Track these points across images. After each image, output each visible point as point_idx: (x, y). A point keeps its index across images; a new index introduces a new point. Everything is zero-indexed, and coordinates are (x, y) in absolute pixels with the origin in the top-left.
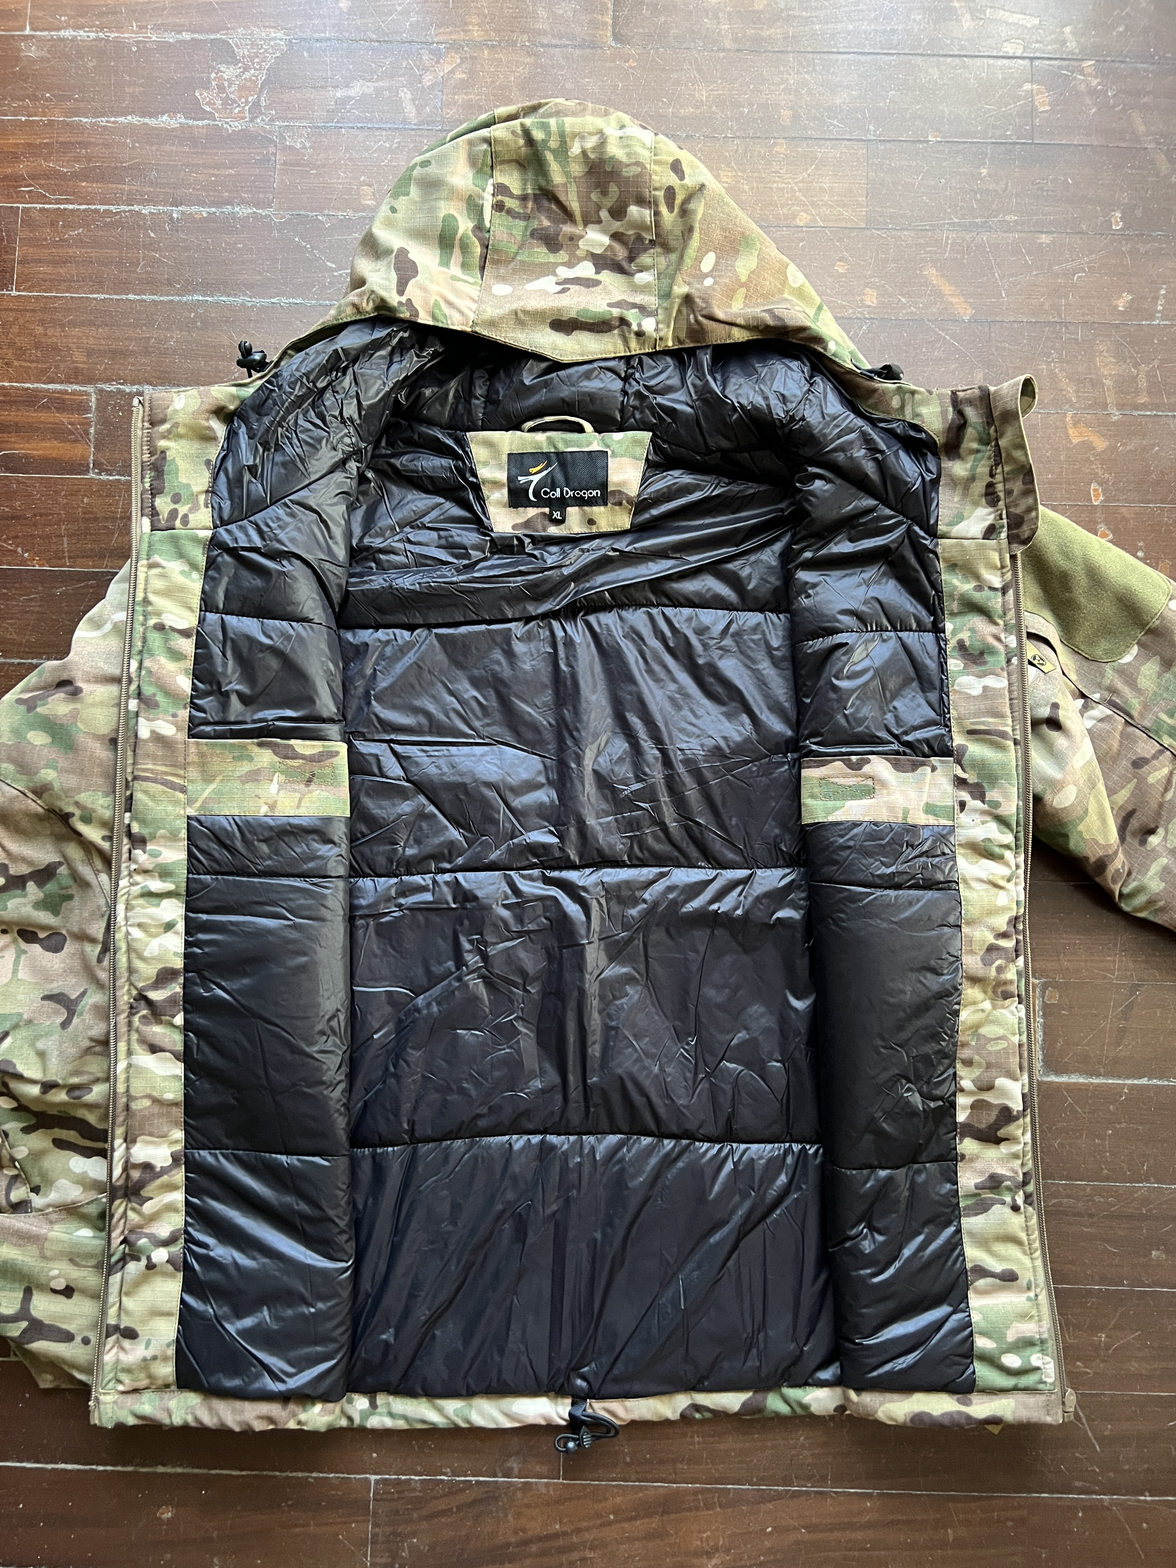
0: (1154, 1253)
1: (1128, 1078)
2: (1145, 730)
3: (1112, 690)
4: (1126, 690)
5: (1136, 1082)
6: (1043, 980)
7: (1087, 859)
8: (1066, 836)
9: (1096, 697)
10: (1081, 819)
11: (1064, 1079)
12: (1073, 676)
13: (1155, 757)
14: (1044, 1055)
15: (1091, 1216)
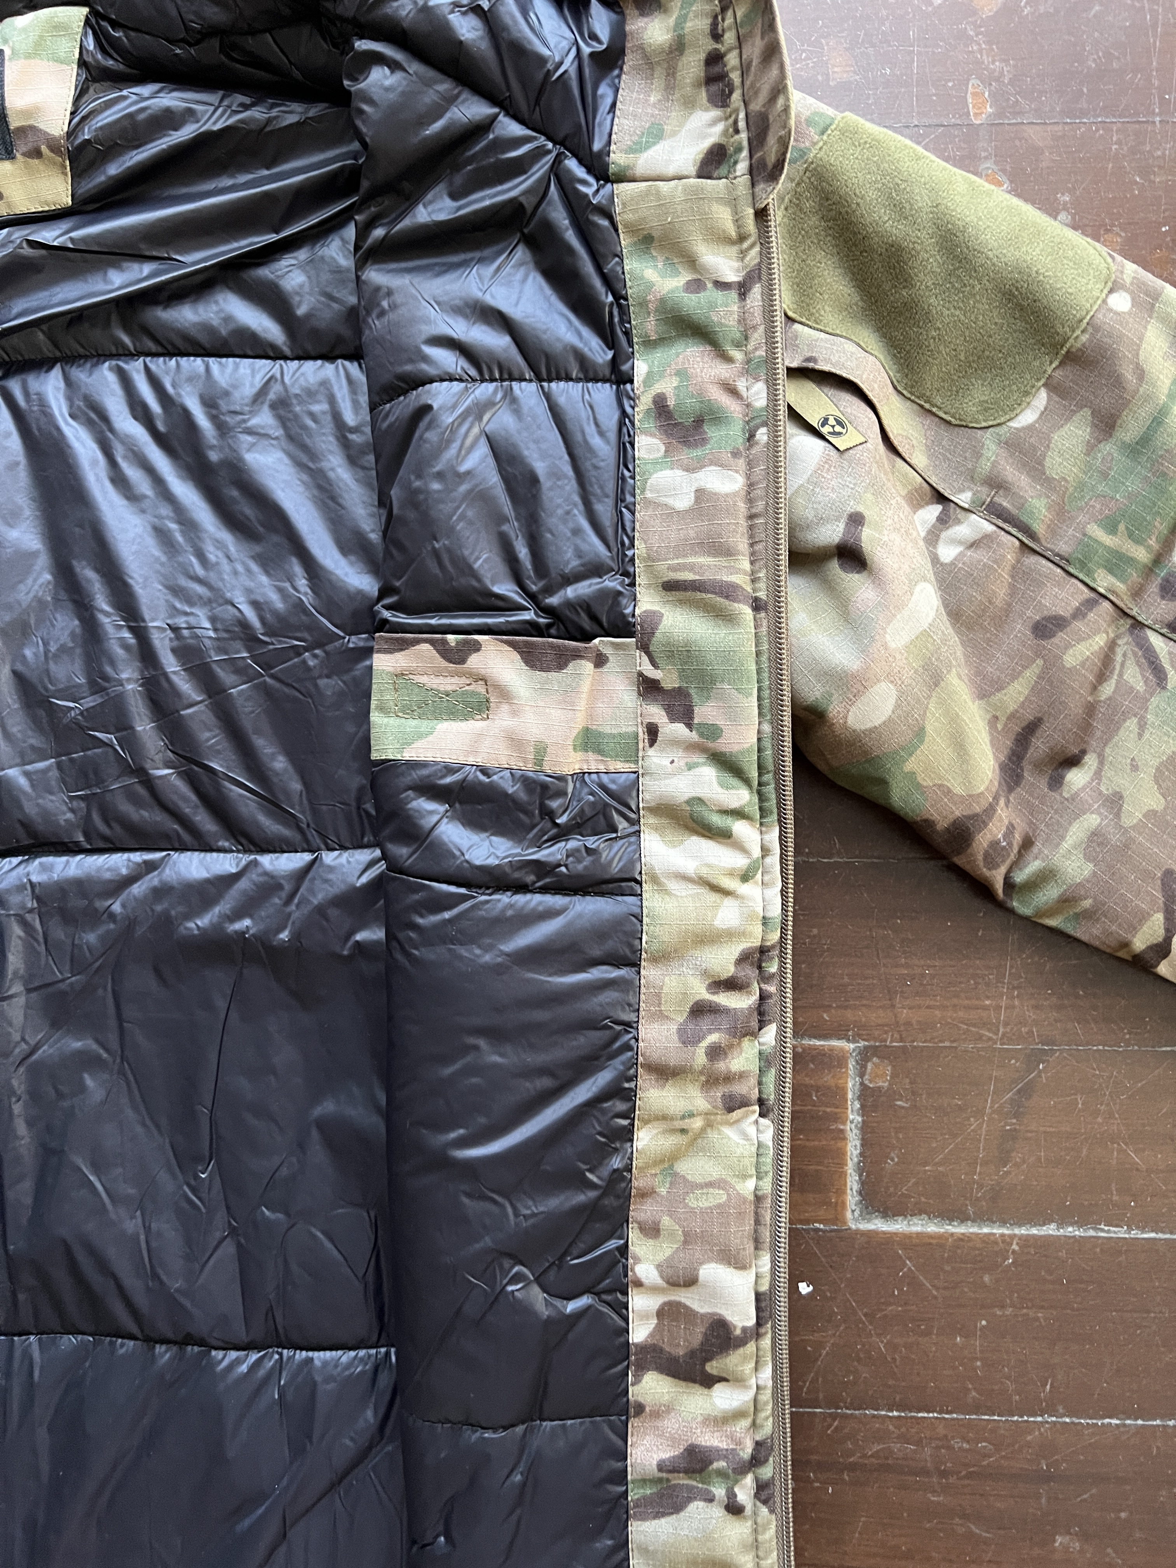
0: (1059, 1539)
1: (1020, 1225)
2: (1062, 563)
3: (996, 483)
4: (1020, 480)
5: (1034, 1231)
6: (862, 1044)
7: (929, 823)
8: (883, 782)
9: (964, 498)
10: (910, 749)
11: (898, 1226)
12: (920, 459)
13: (1079, 614)
14: (863, 1183)
15: (944, 1474)
